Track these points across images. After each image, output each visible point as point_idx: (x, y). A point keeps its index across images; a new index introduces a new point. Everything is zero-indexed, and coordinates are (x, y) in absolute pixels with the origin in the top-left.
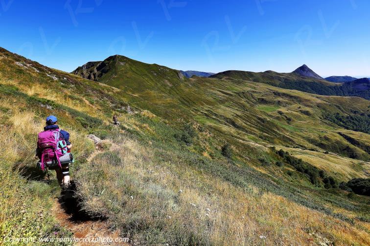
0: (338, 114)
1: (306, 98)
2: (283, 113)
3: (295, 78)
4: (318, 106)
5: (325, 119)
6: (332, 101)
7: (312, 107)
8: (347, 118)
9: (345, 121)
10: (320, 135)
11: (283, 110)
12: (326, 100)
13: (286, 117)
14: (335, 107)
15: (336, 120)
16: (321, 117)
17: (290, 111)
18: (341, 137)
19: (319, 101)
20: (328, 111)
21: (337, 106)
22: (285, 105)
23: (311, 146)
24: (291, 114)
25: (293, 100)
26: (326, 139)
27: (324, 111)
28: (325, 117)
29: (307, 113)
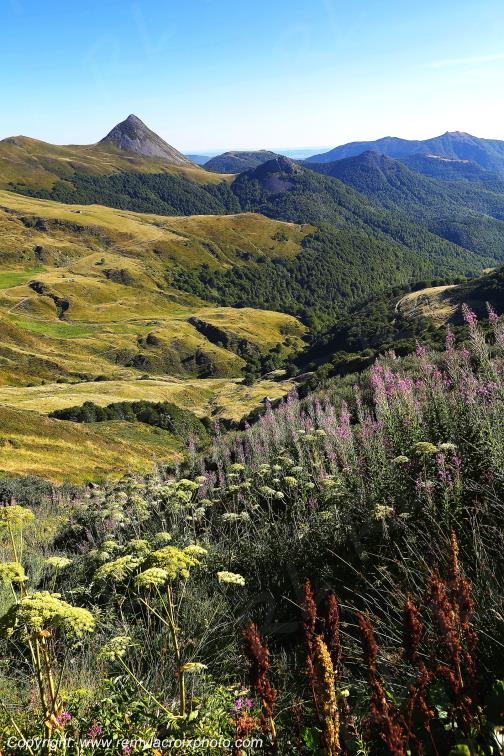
0: (205, 267)
1: (124, 231)
2: (46, 288)
3: (108, 165)
4: (155, 252)
5: (172, 285)
6: (192, 232)
7: (138, 255)
8: (228, 274)
9: (221, 284)
10: (140, 335)
11: (50, 277)
12: (180, 230)
13: (56, 299)
14: (201, 247)
15: (201, 286)
16: (162, 282)
17: (70, 277)
18: (193, 329)
19: (158, 235)
20: (183, 263)
21: (204, 244)
22: (63, 259)
23: (114, 368)
24: (71, 286)
25: (86, 241)
26: (151, 341)
27: (170, 265)
28: (171, 280)
29: (122, 277)
